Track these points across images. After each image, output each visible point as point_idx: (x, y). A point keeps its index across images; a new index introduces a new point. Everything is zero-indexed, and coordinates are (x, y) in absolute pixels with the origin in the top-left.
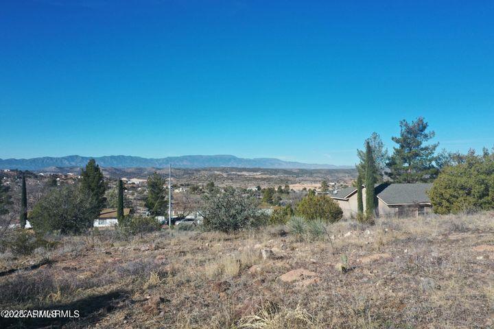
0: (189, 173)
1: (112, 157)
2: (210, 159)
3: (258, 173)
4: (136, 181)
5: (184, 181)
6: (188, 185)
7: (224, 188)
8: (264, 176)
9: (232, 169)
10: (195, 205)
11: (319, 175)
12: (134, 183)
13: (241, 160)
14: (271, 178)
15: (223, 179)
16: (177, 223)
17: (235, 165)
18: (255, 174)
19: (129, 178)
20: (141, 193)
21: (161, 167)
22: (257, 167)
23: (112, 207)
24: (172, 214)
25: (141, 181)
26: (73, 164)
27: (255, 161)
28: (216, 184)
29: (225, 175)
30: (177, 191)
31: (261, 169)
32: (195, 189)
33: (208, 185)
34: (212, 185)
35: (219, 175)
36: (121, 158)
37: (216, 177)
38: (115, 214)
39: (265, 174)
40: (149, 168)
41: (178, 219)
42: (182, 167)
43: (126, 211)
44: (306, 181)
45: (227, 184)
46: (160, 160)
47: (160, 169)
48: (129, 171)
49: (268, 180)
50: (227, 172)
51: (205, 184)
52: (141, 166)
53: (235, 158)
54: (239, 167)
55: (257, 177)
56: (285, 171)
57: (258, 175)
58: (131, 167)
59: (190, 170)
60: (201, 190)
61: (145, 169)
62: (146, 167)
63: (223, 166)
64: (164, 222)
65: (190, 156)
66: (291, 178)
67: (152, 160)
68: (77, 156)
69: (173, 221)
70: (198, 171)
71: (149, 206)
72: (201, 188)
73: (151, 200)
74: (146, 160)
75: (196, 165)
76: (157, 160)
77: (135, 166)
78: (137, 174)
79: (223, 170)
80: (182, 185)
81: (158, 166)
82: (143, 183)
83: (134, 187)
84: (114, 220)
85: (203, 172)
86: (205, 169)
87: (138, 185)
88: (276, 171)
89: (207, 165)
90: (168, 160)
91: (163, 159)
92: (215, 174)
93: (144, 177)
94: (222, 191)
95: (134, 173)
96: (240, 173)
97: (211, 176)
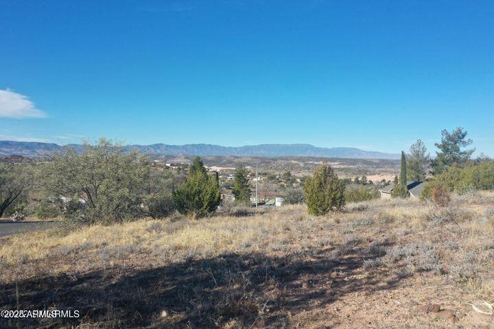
0: (265, 161)
1: (193, 146)
2: (286, 147)
3: (336, 163)
4: (217, 169)
5: (261, 170)
6: (266, 174)
7: (300, 178)
8: (342, 167)
9: (309, 158)
10: (274, 193)
13: (318, 150)
14: (349, 169)
15: (300, 169)
17: (312, 155)
18: (333, 163)
19: (210, 166)
21: (239, 156)
22: (335, 156)
25: (221, 168)
26: (159, 151)
27: (333, 150)
28: (293, 173)
29: (302, 164)
30: (255, 179)
31: (339, 159)
32: (272, 178)
33: (285, 174)
34: (289, 174)
35: (296, 164)
36: (201, 147)
37: (293, 167)
39: (343, 164)
40: (227, 155)
42: (259, 156)
44: (386, 172)
45: (303, 174)
46: (237, 148)
47: (238, 158)
48: (209, 158)
49: (346, 171)
50: (304, 162)
51: (282, 173)
52: (221, 154)
53: (312, 148)
54: (317, 156)
56: (365, 162)
57: (336, 165)
58: (213, 155)
59: (267, 159)
60: (278, 179)
61: (224, 157)
62: (225, 155)
63: (301, 155)
65: (267, 145)
66: (371, 169)
67: (230, 148)
68: (161, 144)
70: (275, 159)
72: (278, 177)
73: (236, 187)
74: (224, 148)
75: (273, 154)
76: (236, 149)
78: (218, 161)
79: (299, 159)
80: (259, 174)
81: (236, 154)
82: (223, 171)
85: (280, 161)
86: (282, 159)
88: (354, 162)
89: (283, 154)
90: (247, 149)
91: (241, 148)
92: (291, 163)
93: (224, 165)
94: (299, 180)
95: (214, 161)
96: (316, 163)
97: (288, 165)
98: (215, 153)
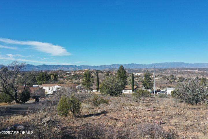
1: (129, 64)
2: (171, 64)
3: (197, 71)
4: (139, 74)
5: (159, 74)
6: (161, 76)
7: (178, 77)
8: (200, 72)
9: (183, 68)
10: (166, 85)
12: (138, 75)
13: (187, 64)
14: (205, 73)
15: (178, 73)
16: (157, 93)
17: (184, 67)
18: (195, 71)
19: (136, 73)
20: (141, 79)
21: (149, 68)
22: (196, 67)
23: (130, 85)
24: (155, 89)
25: (140, 74)
26: (115, 67)
27: (195, 64)
28: (175, 75)
29: (179, 71)
30: (156, 78)
31: (198, 68)
32: (165, 77)
33: (171, 76)
34: (173, 76)
35: (176, 71)
36: (132, 65)
37: (175, 72)
38: (131, 88)
39: (200, 71)
40: (144, 68)
41: (158, 91)
42: (158, 68)
43: (135, 87)
45: (180, 75)
46: (148, 65)
47: (148, 69)
48: (136, 70)
49: (203, 74)
50: (180, 70)
51: (169, 76)
52: (141, 68)
54: (186, 68)
55: (196, 72)
57: (196, 71)
58: (136, 68)
59: (162, 69)
60: (167, 78)
61: (142, 69)
62: (143, 68)
63: (179, 67)
64: (151, 92)
65: (162, 63)
67: (145, 65)
68: (116, 64)
69: (156, 92)
70: (166, 69)
71: (145, 85)
72: (167, 77)
73: (145, 82)
74: (142, 65)
75: (165, 67)
76: (147, 65)
77: (138, 68)
78: (139, 71)
79: (178, 69)
80: (159, 76)
82: (141, 75)
83: (138, 77)
84: (130, 90)
86: (169, 69)
89: (170, 67)
90: (152, 65)
91: (150, 65)
92: (174, 71)
93: (142, 72)
94: (178, 79)
95: (138, 71)
96: (187, 71)
97: (172, 72)
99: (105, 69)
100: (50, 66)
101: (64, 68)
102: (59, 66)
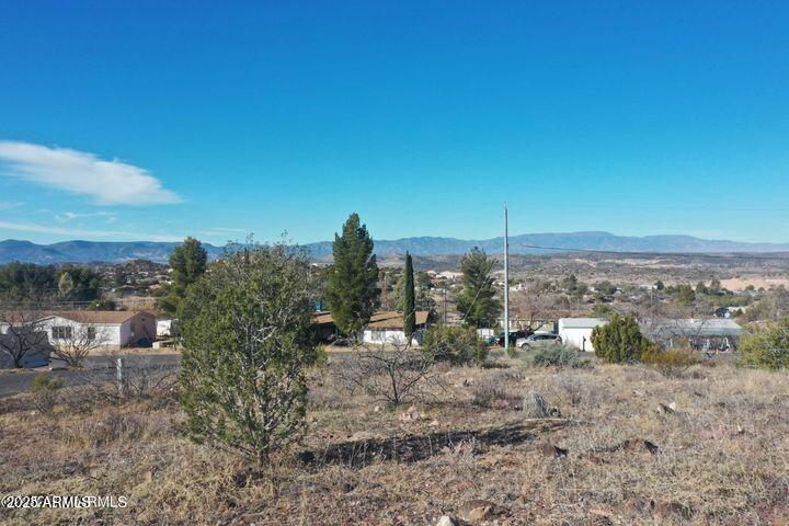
0: (531, 262)
1: (414, 240)
2: (567, 237)
3: (655, 261)
4: (448, 275)
5: (524, 275)
6: (532, 280)
7: (594, 285)
8: (666, 266)
9: (606, 254)
10: (550, 311)
11: (776, 263)
12: (444, 278)
13: (622, 240)
14: (680, 269)
15: (591, 272)
16: (520, 342)
17: (611, 248)
18: (648, 262)
19: (439, 272)
20: (455, 291)
22: (651, 250)
24: (507, 325)
25: (456, 274)
28: (579, 279)
29: (593, 264)
30: (513, 289)
31: (660, 254)
33: (566, 280)
34: (573, 279)
35: (583, 264)
36: (426, 241)
37: (579, 269)
39: (667, 263)
41: (521, 335)
42: (520, 253)
44: (750, 273)
45: (597, 279)
46: (484, 242)
48: (438, 259)
49: (676, 273)
50: (597, 260)
51: (560, 280)
52: (455, 253)
53: (609, 237)
54: (618, 251)
55: (654, 267)
56: (706, 258)
57: (654, 264)
58: (440, 255)
59: (534, 257)
60: (554, 288)
63: (591, 249)
64: (492, 341)
65: (532, 235)
66: (719, 269)
69: (513, 338)
70: (547, 258)
74: (463, 242)
77: (447, 253)
78: (451, 263)
79: (590, 256)
80: (522, 280)
82: (458, 277)
83: (444, 284)
85: (555, 261)
86: (558, 256)
87: (451, 280)
88: (688, 257)
89: (561, 249)
91: (490, 241)
92: (575, 263)
94: (592, 289)
95: (446, 263)
96: (620, 262)
97: (570, 266)
98: (448, 251)
99: (323, 259)
100: (104, 245)
101: (160, 255)
102: (140, 246)
